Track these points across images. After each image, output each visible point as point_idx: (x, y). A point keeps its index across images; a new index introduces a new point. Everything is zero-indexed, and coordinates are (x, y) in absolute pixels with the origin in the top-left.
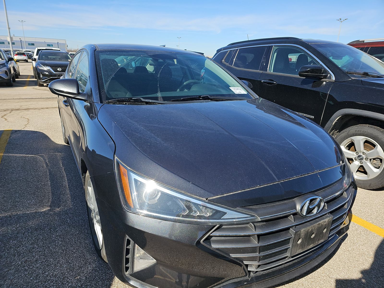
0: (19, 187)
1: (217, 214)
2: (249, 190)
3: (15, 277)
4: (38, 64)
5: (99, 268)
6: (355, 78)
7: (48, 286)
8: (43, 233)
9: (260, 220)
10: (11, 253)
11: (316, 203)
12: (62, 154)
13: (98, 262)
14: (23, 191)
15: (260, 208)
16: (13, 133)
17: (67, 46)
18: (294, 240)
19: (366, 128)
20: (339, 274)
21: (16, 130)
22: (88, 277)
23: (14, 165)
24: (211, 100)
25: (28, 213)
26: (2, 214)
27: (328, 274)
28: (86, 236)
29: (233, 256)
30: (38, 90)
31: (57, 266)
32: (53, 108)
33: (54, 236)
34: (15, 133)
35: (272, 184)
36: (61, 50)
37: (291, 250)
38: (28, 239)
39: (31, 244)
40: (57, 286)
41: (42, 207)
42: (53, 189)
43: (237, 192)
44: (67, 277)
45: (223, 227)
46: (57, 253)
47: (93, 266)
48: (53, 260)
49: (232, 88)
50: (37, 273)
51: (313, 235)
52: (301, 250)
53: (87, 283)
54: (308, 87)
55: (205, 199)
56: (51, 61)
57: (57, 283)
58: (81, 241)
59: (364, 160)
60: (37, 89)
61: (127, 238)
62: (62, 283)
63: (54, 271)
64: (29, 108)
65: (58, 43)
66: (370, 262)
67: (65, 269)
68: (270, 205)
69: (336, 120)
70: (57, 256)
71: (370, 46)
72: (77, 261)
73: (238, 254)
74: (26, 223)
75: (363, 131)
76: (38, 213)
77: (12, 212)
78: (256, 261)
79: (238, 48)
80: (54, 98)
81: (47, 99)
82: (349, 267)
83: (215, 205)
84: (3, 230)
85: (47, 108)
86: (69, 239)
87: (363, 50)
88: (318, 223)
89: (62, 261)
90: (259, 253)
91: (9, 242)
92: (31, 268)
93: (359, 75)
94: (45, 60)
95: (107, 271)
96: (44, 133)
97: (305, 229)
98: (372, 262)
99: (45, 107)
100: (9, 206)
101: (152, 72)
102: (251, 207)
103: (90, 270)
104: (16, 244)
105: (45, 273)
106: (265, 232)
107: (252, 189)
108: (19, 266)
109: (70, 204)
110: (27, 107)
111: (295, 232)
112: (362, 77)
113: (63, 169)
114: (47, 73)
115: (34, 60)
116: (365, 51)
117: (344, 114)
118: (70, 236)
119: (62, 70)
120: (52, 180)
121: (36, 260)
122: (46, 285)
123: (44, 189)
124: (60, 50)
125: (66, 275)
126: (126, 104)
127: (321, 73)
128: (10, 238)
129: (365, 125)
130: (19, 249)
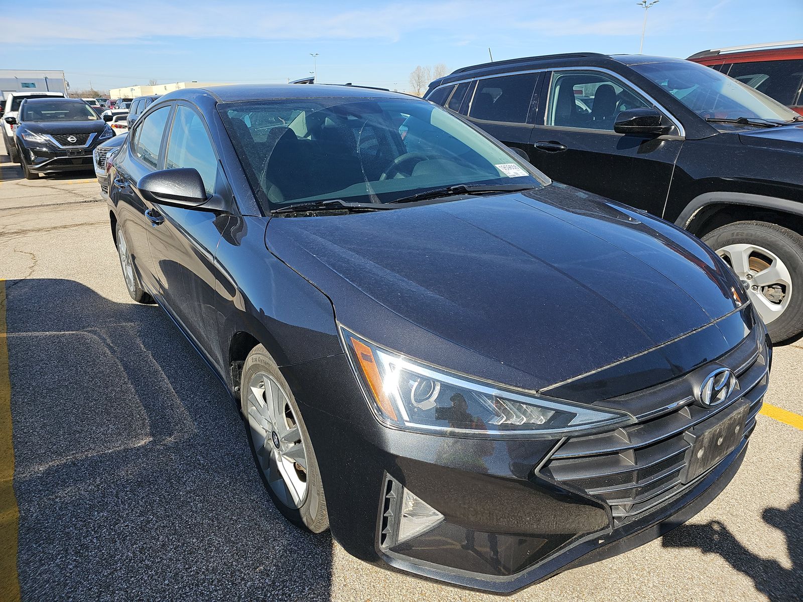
0: (68, 400)
1: (560, 418)
2: (609, 366)
3: (131, 584)
4: (23, 130)
5: (296, 546)
6: (726, 132)
7: (206, 592)
8: (157, 489)
9: (637, 422)
10: (104, 537)
11: (723, 380)
12: (136, 323)
13: (290, 533)
14: (80, 408)
15: (632, 399)
16: (10, 287)
17: (68, 85)
18: (693, 453)
19: (754, 228)
20: (747, 507)
21: (15, 280)
22: (280, 564)
23: (39, 356)
24: (470, 193)
25: (109, 452)
26: (54, 460)
27: (728, 509)
28: (248, 486)
29: (592, 492)
30: (30, 188)
31: (211, 552)
32: (77, 225)
33: (181, 493)
34: (13, 286)
35: (646, 352)
36: (65, 96)
37: (688, 471)
38: (130, 505)
39: (141, 515)
40: (223, 589)
41: (135, 438)
42: (143, 398)
43: (590, 373)
44: (239, 570)
45: (571, 441)
46: (202, 526)
47: (282, 543)
48: (198, 540)
49: (500, 165)
50: (174, 570)
51: (721, 440)
52: (702, 469)
53: (282, 577)
54: (632, 153)
55: (534, 392)
56: (48, 121)
57: (221, 585)
58: (242, 497)
59: (750, 289)
60: (26, 186)
61: (387, 479)
62: (233, 584)
63: (207, 561)
64: (25, 229)
65: (46, 78)
66: (797, 479)
67: (229, 555)
68: (648, 392)
69: (692, 216)
70: (202, 531)
71: (732, 63)
72: (247, 538)
73: (599, 489)
74: (113, 474)
75: (747, 235)
76: (132, 449)
77: (73, 454)
78: (629, 497)
79: (476, 79)
80: (71, 203)
81: (56, 206)
82: (761, 493)
83: (554, 401)
84: (68, 492)
85: (65, 227)
86: (216, 497)
87: (719, 69)
88: (729, 417)
89: (216, 540)
90: (637, 482)
91: (93, 516)
92: (158, 562)
93: (732, 125)
94: (37, 120)
95: (314, 549)
96: (78, 281)
97: (711, 430)
98: (799, 480)
99: (59, 225)
100: (63, 444)
101: (304, 139)
102: (616, 399)
103: (280, 551)
104: (109, 518)
105: (190, 568)
106: (647, 442)
107: (614, 364)
108: (130, 560)
109: (191, 426)
110: (20, 228)
111: (695, 437)
112: (737, 128)
113: (150, 355)
114: (44, 149)
115: (12, 122)
116: (725, 72)
117: (708, 203)
118: (214, 489)
119: (77, 141)
120: (136, 381)
121: (163, 545)
122: (202, 591)
123: (125, 399)
124: (63, 97)
125: (235, 567)
126: (310, 215)
127: (657, 124)
128: (92, 507)
129: (749, 222)
130: (119, 528)
